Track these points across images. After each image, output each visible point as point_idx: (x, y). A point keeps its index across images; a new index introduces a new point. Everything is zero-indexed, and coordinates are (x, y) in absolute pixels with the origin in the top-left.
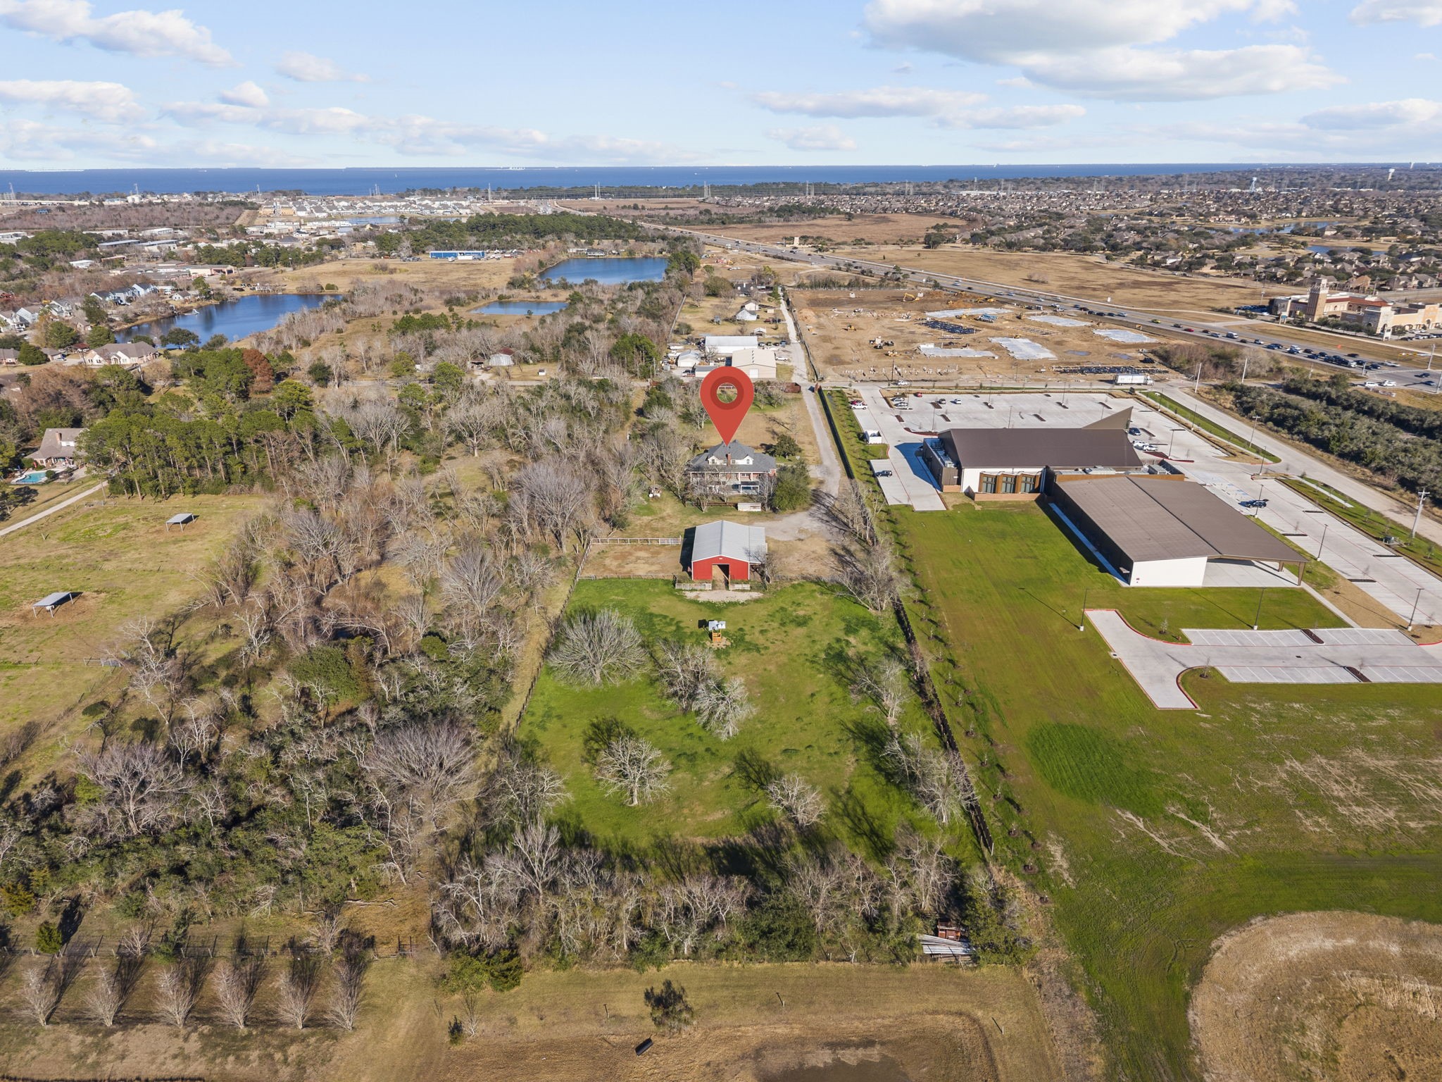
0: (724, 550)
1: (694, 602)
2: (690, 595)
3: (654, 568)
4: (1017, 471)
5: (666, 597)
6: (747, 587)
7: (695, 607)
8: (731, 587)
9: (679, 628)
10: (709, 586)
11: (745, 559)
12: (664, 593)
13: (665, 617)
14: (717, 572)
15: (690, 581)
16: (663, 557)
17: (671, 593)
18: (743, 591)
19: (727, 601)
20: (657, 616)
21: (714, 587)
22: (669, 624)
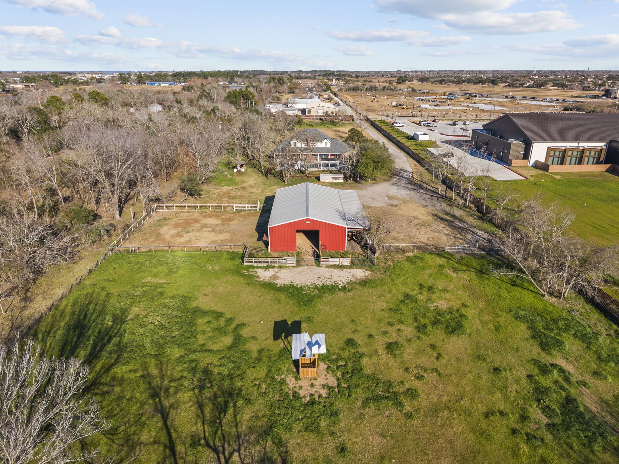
0: (311, 212)
1: (270, 286)
2: (264, 275)
3: (222, 237)
4: (582, 145)
5: (228, 278)
6: (346, 261)
7: (270, 295)
8: (323, 263)
9: (238, 339)
10: (292, 261)
11: (341, 223)
12: (226, 271)
13: (219, 315)
14: (302, 242)
15: (267, 255)
16: (235, 224)
17: (237, 272)
18: (341, 267)
19: (319, 283)
20: (205, 313)
21: (299, 263)
22: (222, 331)
